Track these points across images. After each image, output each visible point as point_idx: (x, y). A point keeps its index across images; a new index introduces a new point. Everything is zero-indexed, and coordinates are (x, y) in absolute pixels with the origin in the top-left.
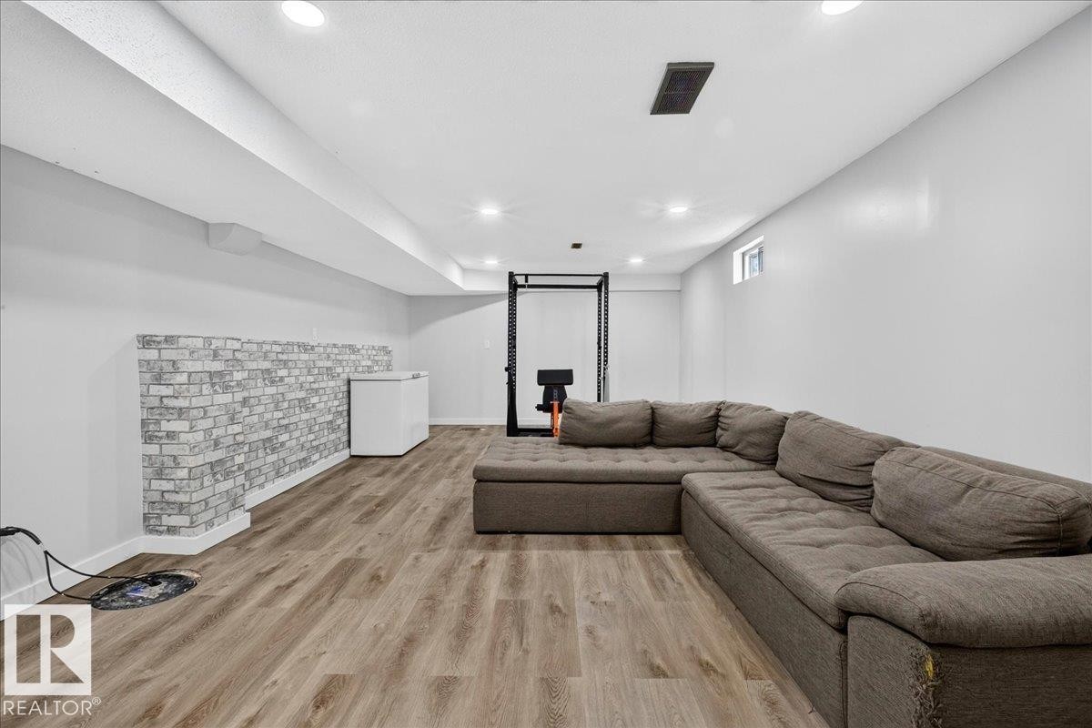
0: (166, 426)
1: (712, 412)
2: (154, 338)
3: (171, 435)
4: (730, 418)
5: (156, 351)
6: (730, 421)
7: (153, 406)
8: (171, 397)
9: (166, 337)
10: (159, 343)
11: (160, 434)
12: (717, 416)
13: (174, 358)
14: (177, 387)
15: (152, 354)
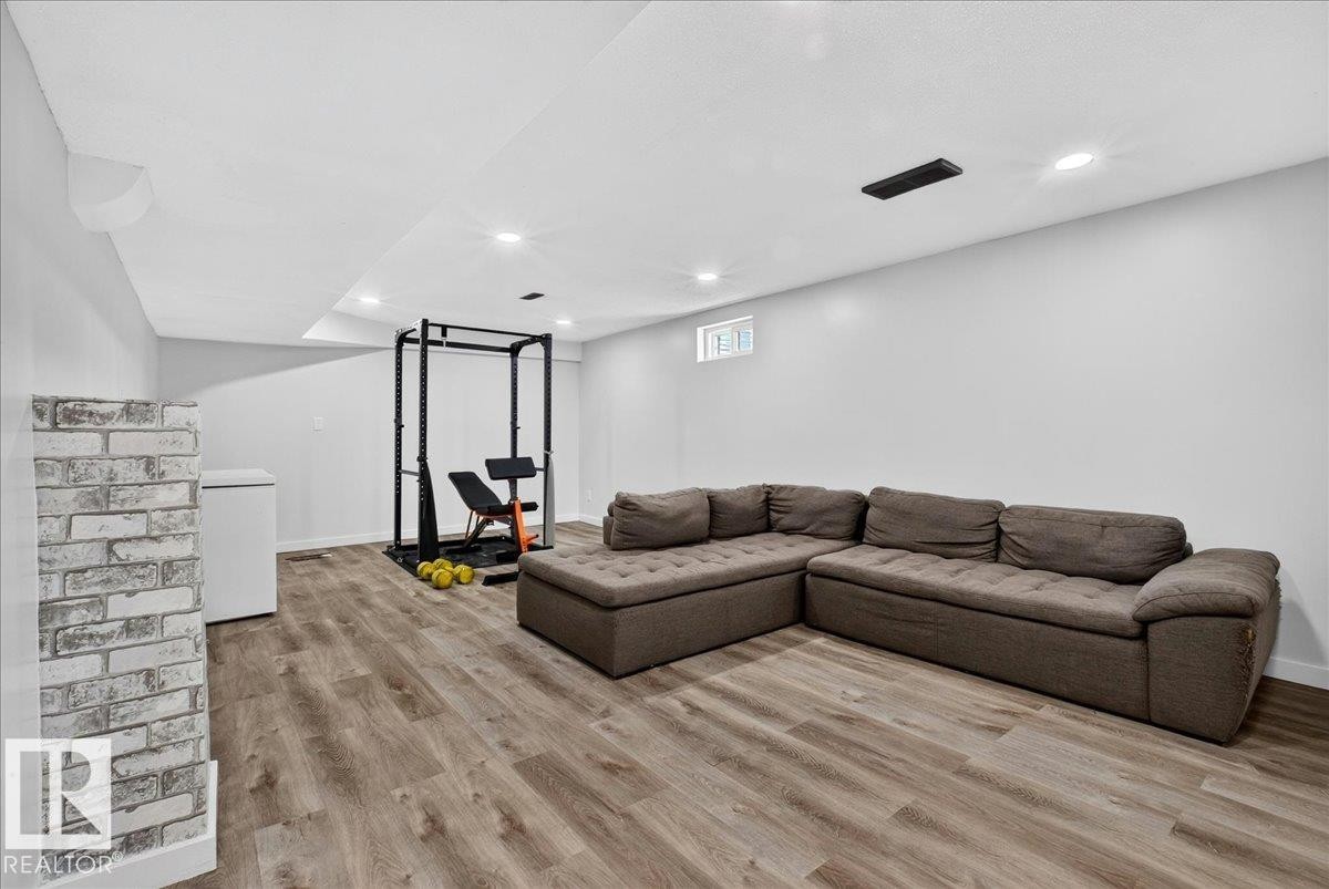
0: (119, 607)
1: (763, 497)
2: (91, 407)
3: (134, 627)
4: (790, 500)
5: (97, 436)
6: (790, 503)
7: (81, 564)
8: (139, 539)
9: (129, 403)
10: (106, 417)
11: (104, 629)
12: (768, 501)
13: (150, 453)
14: (156, 516)
15: (82, 443)
